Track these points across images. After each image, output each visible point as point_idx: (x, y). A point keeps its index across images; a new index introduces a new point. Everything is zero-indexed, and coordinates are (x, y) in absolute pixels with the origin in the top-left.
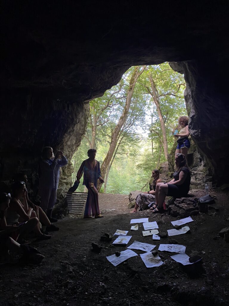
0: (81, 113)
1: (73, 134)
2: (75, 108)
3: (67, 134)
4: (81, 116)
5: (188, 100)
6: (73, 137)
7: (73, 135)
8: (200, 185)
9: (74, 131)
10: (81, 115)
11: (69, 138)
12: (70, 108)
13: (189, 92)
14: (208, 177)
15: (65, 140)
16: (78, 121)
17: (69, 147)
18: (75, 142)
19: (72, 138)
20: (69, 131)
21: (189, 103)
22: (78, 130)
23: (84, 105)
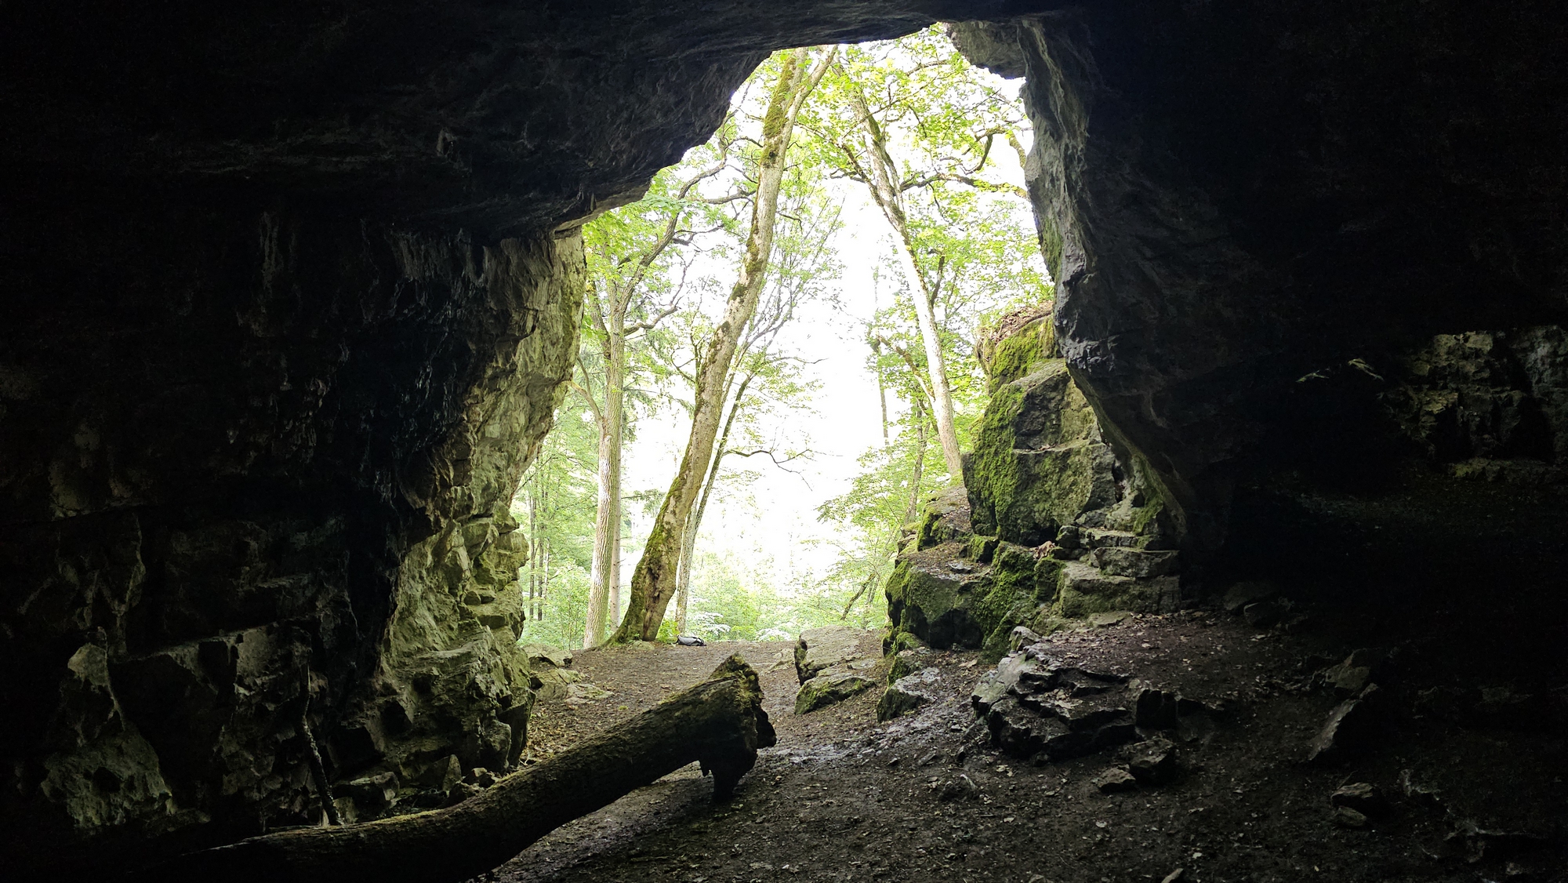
0: (543, 286)
1: (509, 386)
2: (514, 260)
3: (479, 386)
4: (544, 299)
5: (1047, 202)
6: (512, 399)
7: (511, 391)
8: (1125, 592)
9: (513, 371)
10: (545, 293)
11: (495, 405)
12: (486, 265)
13: (1051, 164)
14: (1157, 555)
15: (474, 417)
16: (530, 324)
17: (497, 445)
18: (522, 420)
19: (509, 402)
20: (490, 372)
21: (1050, 216)
22: (536, 363)
23: (554, 246)
